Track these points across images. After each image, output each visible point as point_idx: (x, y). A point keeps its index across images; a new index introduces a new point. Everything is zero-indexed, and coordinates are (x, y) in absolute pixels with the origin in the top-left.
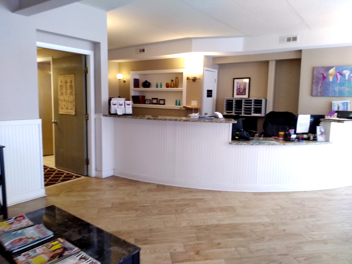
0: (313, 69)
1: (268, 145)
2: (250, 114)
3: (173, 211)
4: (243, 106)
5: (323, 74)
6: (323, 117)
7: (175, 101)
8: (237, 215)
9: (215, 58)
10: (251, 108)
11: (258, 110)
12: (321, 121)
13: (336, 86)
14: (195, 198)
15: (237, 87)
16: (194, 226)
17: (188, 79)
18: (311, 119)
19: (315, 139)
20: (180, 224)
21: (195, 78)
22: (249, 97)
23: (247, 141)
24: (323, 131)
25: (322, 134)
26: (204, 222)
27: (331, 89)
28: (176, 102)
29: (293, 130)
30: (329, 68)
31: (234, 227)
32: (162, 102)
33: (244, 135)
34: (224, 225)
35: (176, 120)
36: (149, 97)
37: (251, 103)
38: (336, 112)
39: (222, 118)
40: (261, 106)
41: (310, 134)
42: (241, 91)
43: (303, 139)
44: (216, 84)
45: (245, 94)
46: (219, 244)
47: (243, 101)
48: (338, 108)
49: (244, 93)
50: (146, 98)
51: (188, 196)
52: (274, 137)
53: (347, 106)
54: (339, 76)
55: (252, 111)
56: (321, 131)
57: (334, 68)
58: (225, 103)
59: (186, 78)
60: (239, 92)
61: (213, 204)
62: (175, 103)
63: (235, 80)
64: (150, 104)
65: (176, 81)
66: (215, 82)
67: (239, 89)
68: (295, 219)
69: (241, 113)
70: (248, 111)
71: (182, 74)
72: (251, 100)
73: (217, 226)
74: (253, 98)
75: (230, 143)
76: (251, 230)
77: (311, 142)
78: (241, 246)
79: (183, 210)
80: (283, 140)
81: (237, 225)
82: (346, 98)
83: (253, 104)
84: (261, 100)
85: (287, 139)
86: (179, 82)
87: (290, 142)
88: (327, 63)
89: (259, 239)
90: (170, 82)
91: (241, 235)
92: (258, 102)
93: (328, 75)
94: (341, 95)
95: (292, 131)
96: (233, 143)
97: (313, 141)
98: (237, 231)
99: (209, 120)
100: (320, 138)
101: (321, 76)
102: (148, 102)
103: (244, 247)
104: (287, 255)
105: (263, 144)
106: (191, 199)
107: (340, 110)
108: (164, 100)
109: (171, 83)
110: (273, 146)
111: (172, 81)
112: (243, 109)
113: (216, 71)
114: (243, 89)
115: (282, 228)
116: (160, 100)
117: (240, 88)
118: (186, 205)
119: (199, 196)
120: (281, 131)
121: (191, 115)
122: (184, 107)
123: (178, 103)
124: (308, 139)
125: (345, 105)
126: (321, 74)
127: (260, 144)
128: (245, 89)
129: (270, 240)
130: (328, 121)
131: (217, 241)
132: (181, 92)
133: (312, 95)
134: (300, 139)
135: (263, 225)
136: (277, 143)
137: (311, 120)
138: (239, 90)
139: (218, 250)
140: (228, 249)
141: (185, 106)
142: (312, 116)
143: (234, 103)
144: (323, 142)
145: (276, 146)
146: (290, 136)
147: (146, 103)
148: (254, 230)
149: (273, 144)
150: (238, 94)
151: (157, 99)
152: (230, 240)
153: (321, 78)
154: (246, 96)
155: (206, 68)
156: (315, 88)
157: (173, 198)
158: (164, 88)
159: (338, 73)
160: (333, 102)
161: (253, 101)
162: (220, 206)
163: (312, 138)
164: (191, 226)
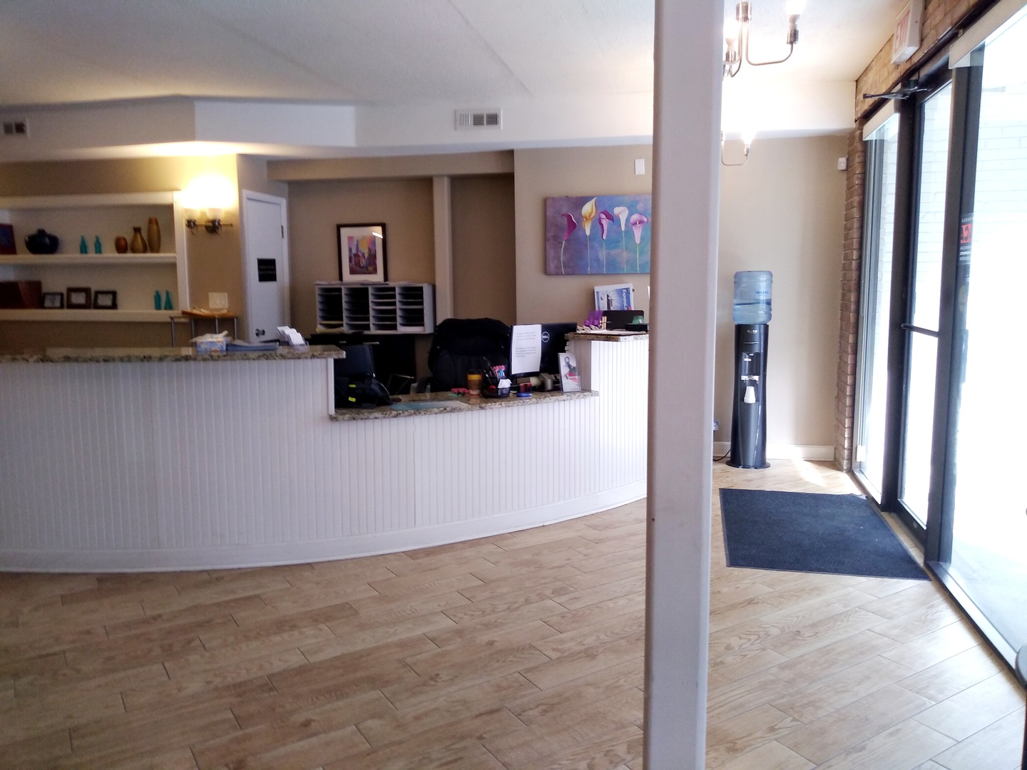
0: (545, 201)
1: (441, 412)
2: (394, 327)
3: (157, 651)
4: (371, 306)
5: (569, 217)
6: (572, 328)
7: (153, 293)
8: (362, 627)
9: (273, 164)
10: (394, 311)
11: (415, 317)
12: (568, 340)
13: (601, 246)
14: (231, 597)
15: (350, 250)
16: (228, 688)
17: (191, 224)
18: (546, 334)
19: (557, 388)
20: (179, 690)
21: (213, 222)
22: (386, 278)
23: (382, 407)
24: (573, 364)
25: (572, 372)
26: (261, 667)
27: (589, 254)
28: (158, 297)
29: (503, 368)
30: (583, 201)
31: (351, 662)
32: (105, 300)
33: (372, 390)
34: (322, 662)
35: (147, 359)
36: (54, 284)
37: (394, 296)
38: (605, 313)
39: (301, 345)
40: (422, 303)
41: (545, 375)
42: (363, 262)
43: (530, 389)
44: (285, 242)
45: (375, 271)
46: (307, 724)
47: (371, 291)
48: (609, 302)
49: (371, 269)
50: (45, 289)
51: (207, 596)
52: (456, 390)
53: (628, 298)
54: (605, 222)
55: (399, 320)
56: (569, 366)
57: (594, 200)
58: (318, 299)
59: (184, 223)
60: (358, 264)
61: (288, 608)
62: (152, 302)
63: (343, 231)
64: (62, 307)
65: (149, 230)
66: (283, 237)
67: (356, 255)
68: (517, 608)
69: (367, 327)
70: (387, 319)
71: (170, 208)
72: (393, 289)
73: (301, 671)
74: (397, 283)
75: (332, 419)
76: (400, 661)
77: (548, 394)
78: (372, 717)
79: (190, 641)
80: (478, 395)
81: (361, 656)
82: (626, 278)
83: (398, 298)
84: (421, 289)
85: (490, 393)
86: (162, 233)
87: (495, 400)
88: (577, 189)
89: (424, 685)
90: (129, 236)
91: (374, 682)
92: (413, 294)
93: (580, 217)
94: (612, 270)
95: (500, 371)
96: (340, 417)
97: (553, 393)
98: (360, 674)
99: (261, 353)
100: (568, 384)
101: (565, 221)
102: (53, 301)
103: (379, 716)
104: (497, 710)
105: (427, 411)
106: (218, 605)
107: (612, 309)
108: (114, 294)
109: (135, 237)
110: (454, 415)
111: (137, 230)
112: (372, 313)
113: (283, 202)
114: (366, 256)
115: (484, 638)
116: (97, 293)
117: (360, 254)
118: (200, 625)
119: (245, 589)
120: (473, 373)
121: (199, 340)
122: (184, 313)
123: (164, 301)
124: (541, 389)
125: (624, 295)
126: (564, 215)
127: (417, 411)
128: (373, 257)
129: (451, 679)
130: (584, 339)
131: (300, 718)
132: (173, 266)
133: (546, 272)
134: (522, 389)
135: (433, 640)
136: (464, 405)
137: (545, 339)
138: (355, 258)
139: (302, 743)
140: (333, 735)
141: (189, 310)
142: (546, 328)
143: (344, 299)
144: (574, 392)
145: (461, 415)
146: (497, 383)
147: (47, 303)
148: (409, 660)
149: (453, 410)
150: (353, 272)
151: (86, 291)
152: (341, 703)
153: (566, 227)
154: (378, 278)
155: (246, 193)
156: (551, 253)
157: (155, 613)
158: (110, 255)
159: (603, 213)
160: (597, 289)
161: (398, 291)
162: (310, 609)
163: (549, 384)
164: (216, 689)
